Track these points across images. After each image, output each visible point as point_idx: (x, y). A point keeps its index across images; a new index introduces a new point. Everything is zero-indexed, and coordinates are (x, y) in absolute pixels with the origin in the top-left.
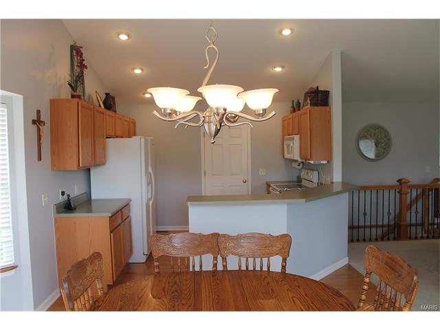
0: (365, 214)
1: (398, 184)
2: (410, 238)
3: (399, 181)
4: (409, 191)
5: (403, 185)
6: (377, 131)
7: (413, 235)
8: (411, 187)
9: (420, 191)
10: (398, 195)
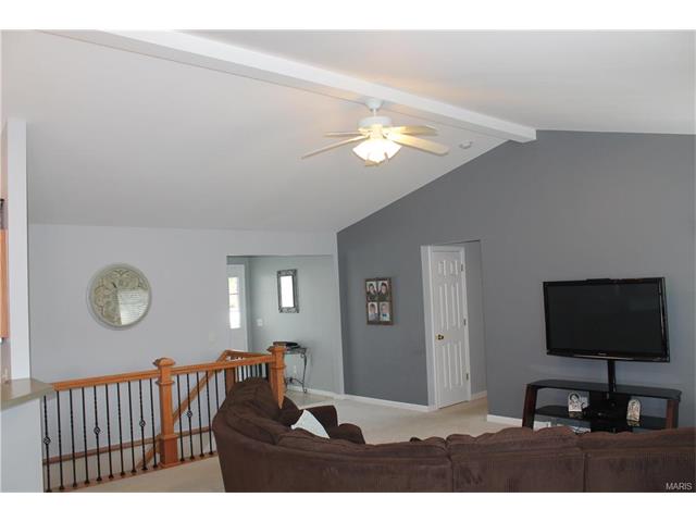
0: (97, 431)
1: (156, 368)
2: (183, 460)
3: (157, 363)
4: (175, 379)
5: (164, 369)
6: (125, 275)
7: (187, 454)
8: (177, 373)
9: (202, 375)
10: (156, 388)
